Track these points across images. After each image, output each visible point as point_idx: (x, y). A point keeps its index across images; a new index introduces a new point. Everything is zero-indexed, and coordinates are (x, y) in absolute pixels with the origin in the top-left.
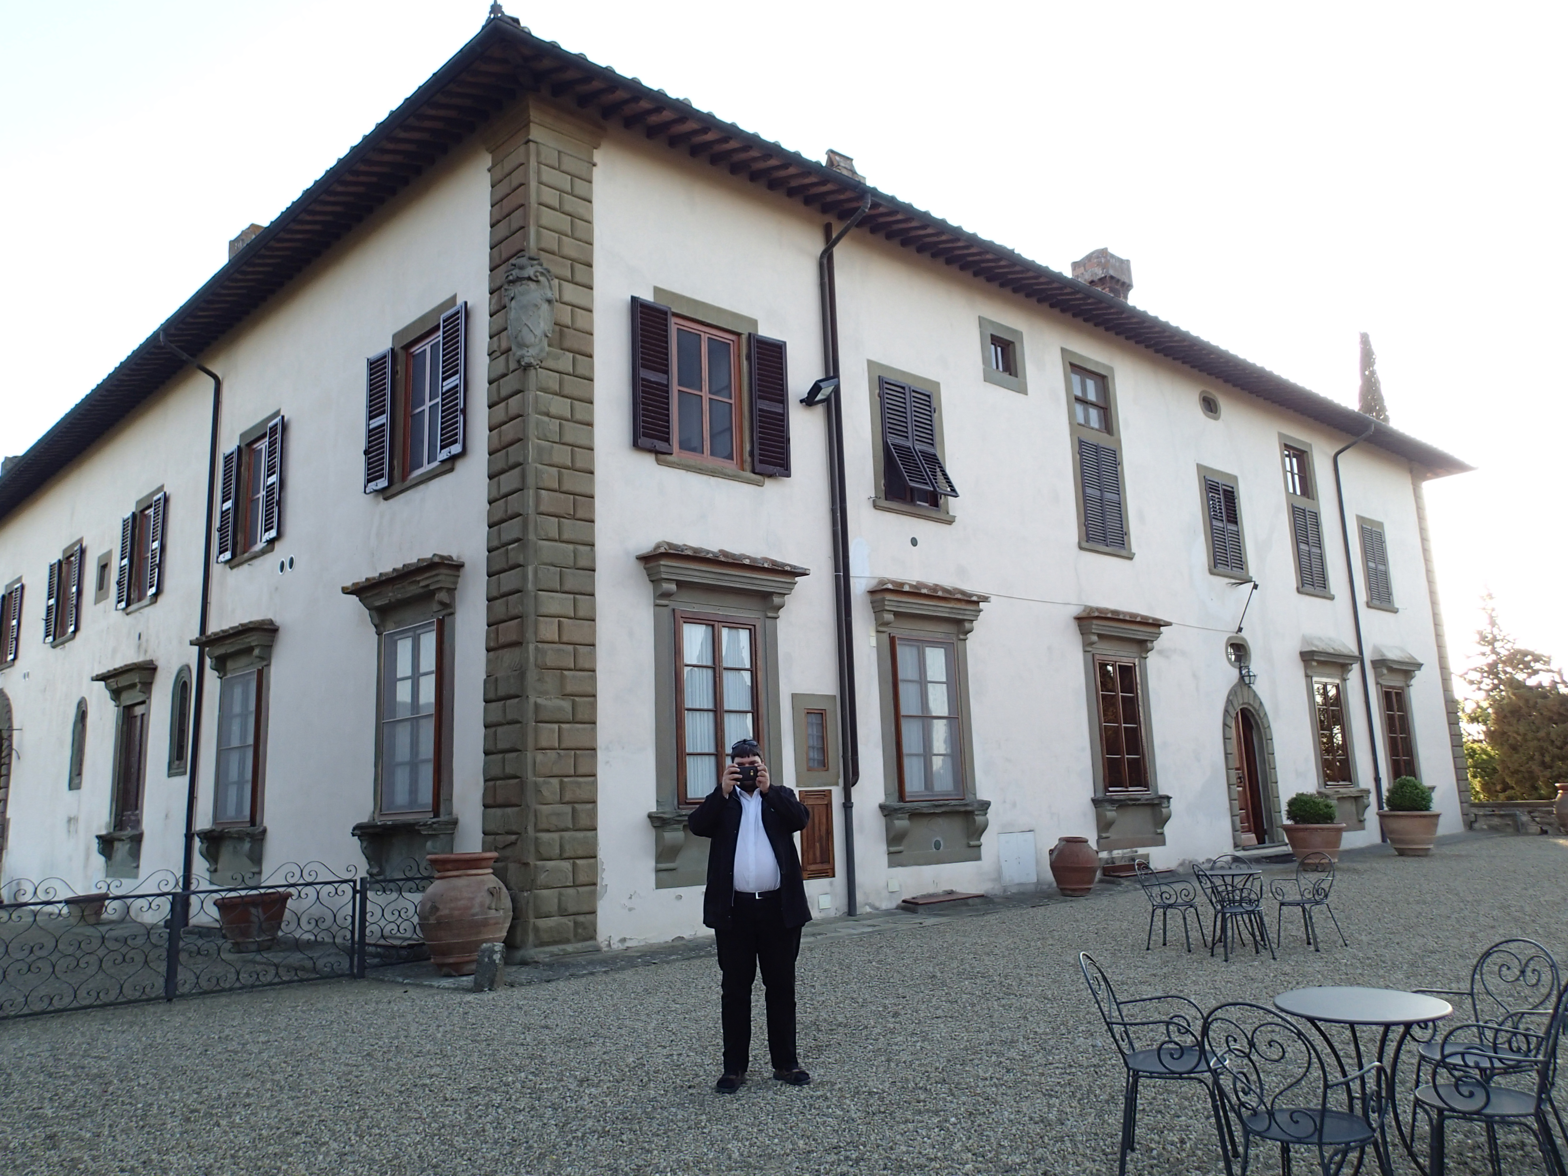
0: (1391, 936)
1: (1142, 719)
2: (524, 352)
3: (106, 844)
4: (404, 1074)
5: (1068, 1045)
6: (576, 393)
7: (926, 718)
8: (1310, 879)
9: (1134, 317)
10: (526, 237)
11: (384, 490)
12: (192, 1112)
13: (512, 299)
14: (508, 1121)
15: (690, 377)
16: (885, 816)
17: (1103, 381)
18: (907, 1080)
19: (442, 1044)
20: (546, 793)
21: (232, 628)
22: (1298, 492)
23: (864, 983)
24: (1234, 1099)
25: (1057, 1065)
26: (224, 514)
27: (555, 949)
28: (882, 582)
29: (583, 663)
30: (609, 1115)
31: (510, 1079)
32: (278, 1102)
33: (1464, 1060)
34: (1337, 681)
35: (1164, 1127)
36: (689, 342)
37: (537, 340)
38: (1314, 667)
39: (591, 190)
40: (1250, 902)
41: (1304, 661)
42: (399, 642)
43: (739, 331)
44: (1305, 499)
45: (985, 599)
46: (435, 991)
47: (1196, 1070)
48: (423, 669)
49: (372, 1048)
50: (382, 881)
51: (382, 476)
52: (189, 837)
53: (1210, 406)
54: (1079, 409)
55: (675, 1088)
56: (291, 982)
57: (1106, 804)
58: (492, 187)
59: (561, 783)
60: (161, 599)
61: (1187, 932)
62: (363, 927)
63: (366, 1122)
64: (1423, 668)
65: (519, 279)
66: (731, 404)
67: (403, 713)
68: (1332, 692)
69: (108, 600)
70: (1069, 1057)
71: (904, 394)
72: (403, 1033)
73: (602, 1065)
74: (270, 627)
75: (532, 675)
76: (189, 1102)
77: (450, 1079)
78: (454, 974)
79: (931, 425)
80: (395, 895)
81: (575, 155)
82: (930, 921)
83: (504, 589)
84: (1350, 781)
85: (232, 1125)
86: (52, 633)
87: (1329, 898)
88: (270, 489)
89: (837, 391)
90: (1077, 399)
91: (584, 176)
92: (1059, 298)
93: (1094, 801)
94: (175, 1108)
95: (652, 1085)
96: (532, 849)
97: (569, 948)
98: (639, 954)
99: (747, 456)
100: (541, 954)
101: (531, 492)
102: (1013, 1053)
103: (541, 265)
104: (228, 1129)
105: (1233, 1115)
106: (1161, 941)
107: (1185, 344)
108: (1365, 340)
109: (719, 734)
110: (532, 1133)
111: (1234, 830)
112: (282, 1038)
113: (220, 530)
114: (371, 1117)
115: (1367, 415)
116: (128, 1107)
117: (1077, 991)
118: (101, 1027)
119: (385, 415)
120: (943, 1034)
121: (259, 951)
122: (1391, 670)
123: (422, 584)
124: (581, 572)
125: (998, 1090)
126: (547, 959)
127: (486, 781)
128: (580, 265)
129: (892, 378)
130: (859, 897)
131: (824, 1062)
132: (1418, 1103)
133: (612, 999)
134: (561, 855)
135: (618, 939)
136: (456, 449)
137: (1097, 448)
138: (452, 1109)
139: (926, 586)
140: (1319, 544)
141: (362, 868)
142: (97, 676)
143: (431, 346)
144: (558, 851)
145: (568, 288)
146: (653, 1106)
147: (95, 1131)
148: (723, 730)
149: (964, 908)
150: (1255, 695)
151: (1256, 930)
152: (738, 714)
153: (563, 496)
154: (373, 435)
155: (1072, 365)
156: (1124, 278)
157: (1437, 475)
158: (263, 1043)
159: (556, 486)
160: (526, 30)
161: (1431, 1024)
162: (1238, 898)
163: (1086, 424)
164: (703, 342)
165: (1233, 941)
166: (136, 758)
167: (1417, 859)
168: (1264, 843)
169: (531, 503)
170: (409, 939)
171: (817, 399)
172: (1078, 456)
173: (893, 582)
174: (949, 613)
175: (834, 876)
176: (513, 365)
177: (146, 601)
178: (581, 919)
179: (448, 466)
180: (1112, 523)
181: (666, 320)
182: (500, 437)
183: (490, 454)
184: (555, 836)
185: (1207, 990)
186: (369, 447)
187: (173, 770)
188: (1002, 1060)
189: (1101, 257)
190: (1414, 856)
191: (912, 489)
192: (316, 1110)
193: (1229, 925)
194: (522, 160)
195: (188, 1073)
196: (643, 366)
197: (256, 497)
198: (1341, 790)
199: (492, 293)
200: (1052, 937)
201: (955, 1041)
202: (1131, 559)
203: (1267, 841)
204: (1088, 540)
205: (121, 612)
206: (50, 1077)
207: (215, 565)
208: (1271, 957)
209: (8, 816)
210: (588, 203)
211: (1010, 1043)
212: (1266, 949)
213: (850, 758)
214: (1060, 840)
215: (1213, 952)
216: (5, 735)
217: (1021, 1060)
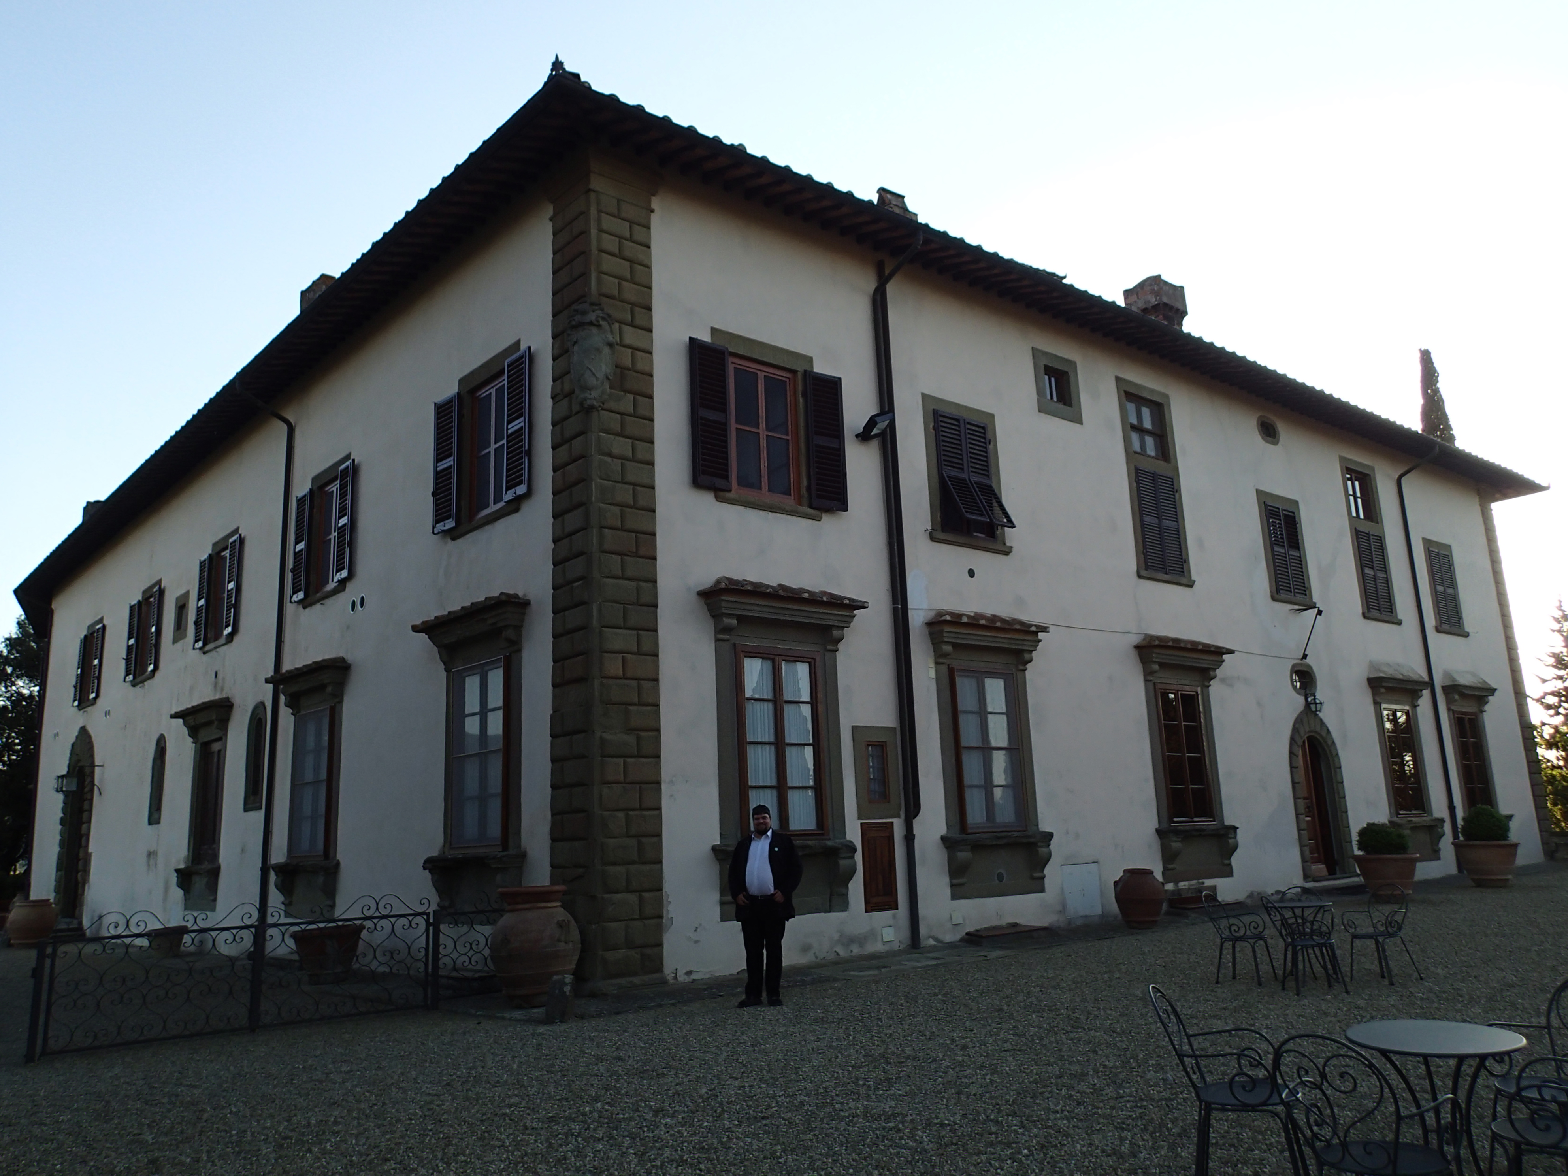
0: (1469, 970)
1: (1205, 748)
2: (587, 395)
3: (185, 878)
4: (484, 1104)
5: (1139, 1078)
6: (636, 433)
7: (986, 749)
8: (1383, 911)
9: (1188, 345)
10: (587, 284)
11: (451, 530)
12: (284, 1138)
13: (575, 343)
14: (589, 1149)
15: (748, 414)
16: (947, 848)
17: (1159, 409)
18: (978, 1112)
19: (518, 1075)
20: (611, 826)
21: (305, 666)
22: (1362, 516)
23: (931, 1016)
24: (1308, 1133)
25: (1128, 1098)
26: (296, 554)
27: (622, 981)
28: (940, 614)
29: (648, 698)
30: (686, 1144)
31: (587, 1109)
32: (365, 1130)
33: (1540, 1094)
34: (1407, 708)
35: (1238, 1160)
36: (746, 380)
37: (599, 383)
38: (1382, 693)
39: (649, 236)
40: (1321, 934)
41: (1371, 688)
42: (467, 678)
43: (795, 368)
44: (1369, 523)
45: (1044, 629)
46: (508, 1022)
47: (1269, 1102)
48: (491, 705)
49: (451, 1078)
50: (452, 914)
51: (449, 517)
52: (265, 870)
53: (1269, 432)
54: (1135, 437)
55: (748, 1119)
56: (368, 1013)
57: (1171, 835)
58: (554, 235)
59: (627, 816)
60: (236, 639)
61: (1257, 965)
62: (436, 959)
63: (452, 1149)
64: (1496, 693)
65: (581, 325)
66: (788, 440)
67: (472, 748)
68: (1402, 719)
69: (186, 640)
70: (1140, 1091)
71: (959, 426)
72: (478, 1063)
73: (676, 1097)
74: (341, 664)
75: (597, 711)
76: (281, 1129)
77: (529, 1108)
78: (525, 1006)
79: (986, 457)
80: (465, 928)
81: (635, 202)
82: (996, 954)
83: (570, 626)
84: (1424, 810)
85: (324, 1152)
86: (132, 672)
87: (1403, 931)
88: (341, 531)
89: (892, 425)
90: (1133, 427)
91: (643, 222)
92: (1115, 327)
93: (1159, 832)
94: (267, 1135)
95: (726, 1116)
96: (599, 881)
97: (636, 980)
98: (705, 987)
99: (804, 491)
100: (610, 986)
101: (595, 531)
102: (1083, 1087)
103: (602, 310)
104: (320, 1155)
105: (1308, 1149)
106: (1231, 974)
107: (1241, 369)
108: (1426, 358)
109: (781, 766)
110: (612, 1162)
111: (1304, 860)
112: (364, 1068)
113: (293, 571)
114: (456, 1145)
115: (1432, 437)
116: (223, 1134)
117: (1146, 1025)
118: (190, 1056)
119: (452, 458)
120: (1012, 1067)
121: (333, 983)
122: (1463, 696)
123: (490, 622)
124: (645, 608)
125: (1069, 1122)
126: (615, 992)
127: (553, 815)
128: (640, 309)
129: (947, 410)
130: (923, 930)
131: (894, 1095)
132: (1495, 1138)
133: (682, 1031)
134: (627, 887)
135: (684, 971)
136: (521, 489)
137: (1154, 476)
138: (533, 1138)
139: (982, 616)
140: (1385, 568)
141: (434, 901)
142: (176, 713)
143: (496, 390)
144: (624, 884)
145: (628, 331)
146: (728, 1136)
147: (193, 1156)
148: (784, 763)
149: (1029, 941)
150: (1322, 723)
151: (1328, 964)
152: (799, 747)
153: (625, 534)
154: (441, 478)
155: (1126, 393)
156: (1178, 305)
157: (1506, 496)
158: (346, 1073)
159: (618, 524)
160: (586, 85)
161: (1506, 1058)
162: (1308, 930)
163: (1143, 451)
164: (759, 381)
165: (1304, 974)
166: (213, 792)
167: (1495, 890)
168: (1336, 873)
169: (595, 542)
170: (480, 971)
171: (872, 434)
172: (1135, 484)
173: (951, 614)
174: (1008, 643)
175: (897, 909)
176: (576, 408)
177: (222, 640)
178: (648, 951)
179: (513, 506)
180: (1170, 550)
181: (724, 360)
182: (564, 477)
183: (555, 495)
184: (621, 869)
185: (1279, 1025)
186: (437, 489)
187: (249, 805)
188: (1073, 1093)
189: (1154, 283)
190: (1493, 887)
191: (968, 521)
192: (402, 1137)
193: (1300, 958)
194: (583, 209)
195: (277, 1101)
196: (702, 405)
197: (328, 538)
198: (1413, 819)
199: (554, 337)
200: (1119, 971)
201: (1024, 1075)
202: (1191, 586)
203: (1338, 872)
204: (1147, 567)
205: (198, 651)
206: (147, 1104)
207: (289, 604)
208: (1344, 990)
209: (90, 850)
210: (645, 249)
211: (1082, 1077)
212: (1339, 982)
213: (911, 790)
214: (1124, 871)
215: (1284, 986)
216: (87, 771)
217: (1091, 1093)
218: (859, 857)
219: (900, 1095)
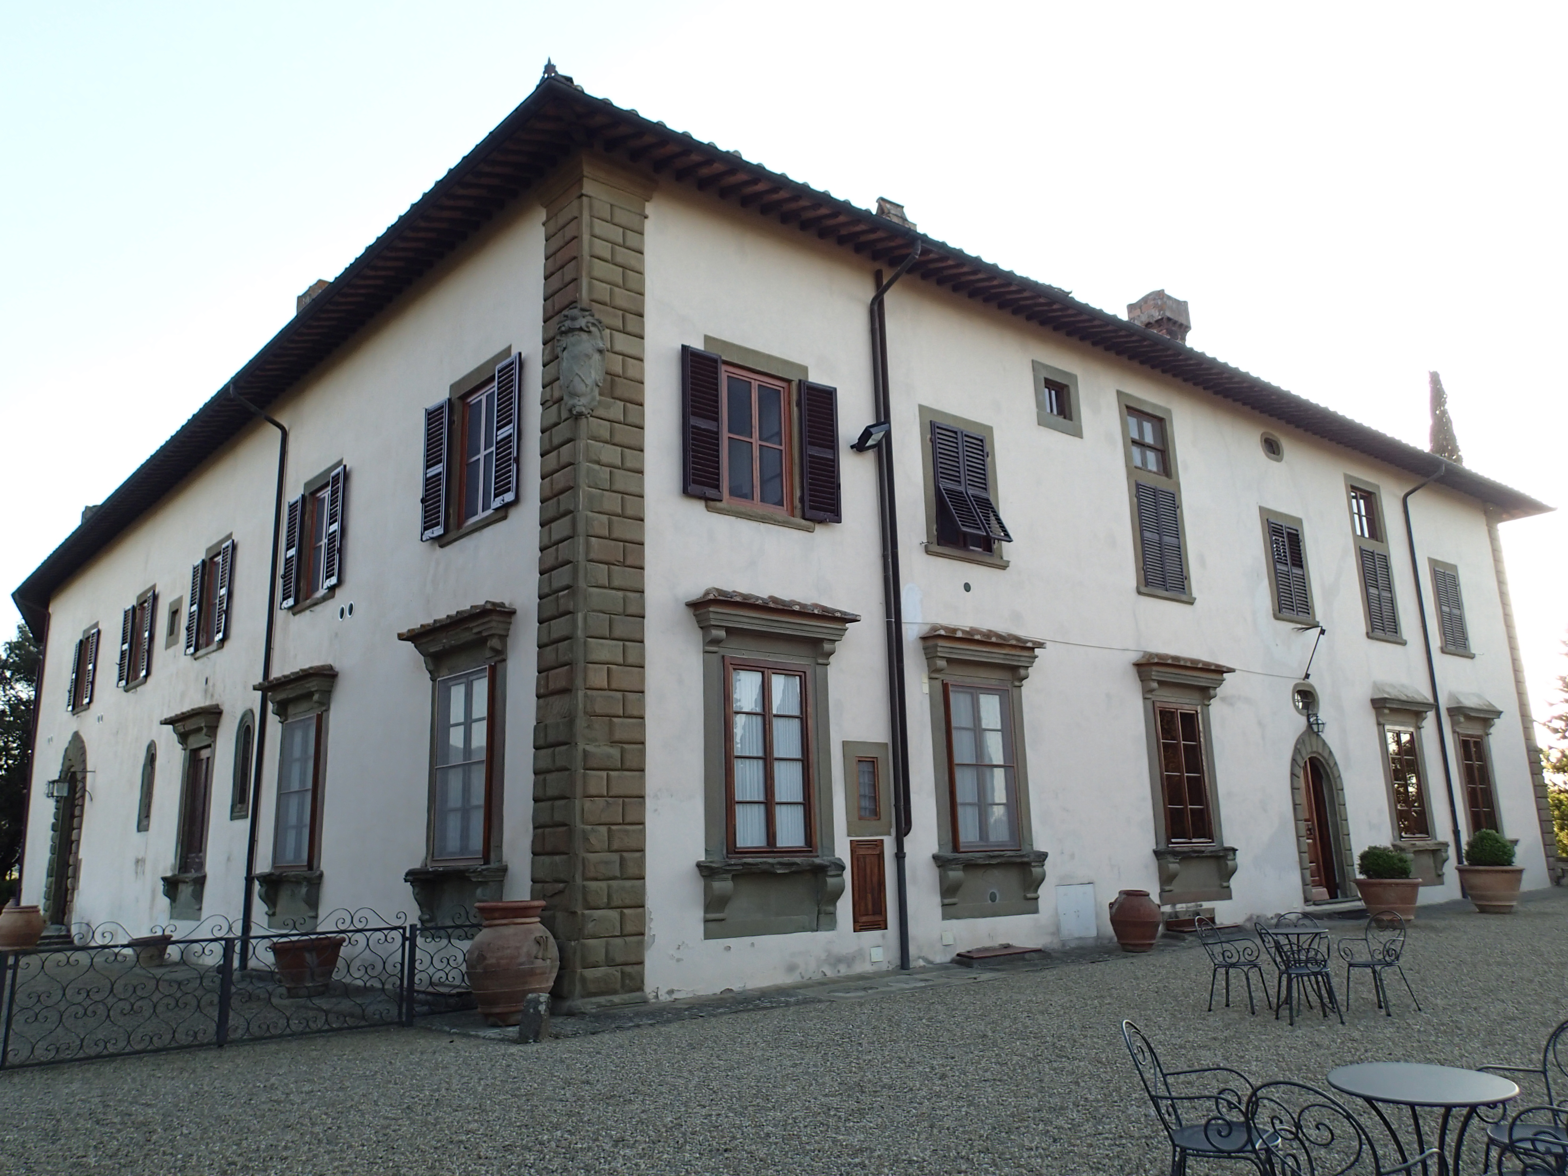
0: (1469, 1001)
1: (1205, 768)
2: (576, 401)
3: (171, 886)
4: (442, 1130)
6: (626, 441)
7: (982, 767)
8: (1381, 938)
9: (1191, 359)
10: (578, 289)
11: (440, 537)
12: (230, 1164)
13: (565, 349)
15: (740, 424)
16: (939, 867)
17: (1160, 423)
18: (949, 1147)
19: (482, 1098)
20: (593, 840)
21: (292, 674)
22: (1367, 535)
23: (912, 1042)
25: (1107, 1135)
26: (288, 561)
27: (602, 1000)
28: (935, 628)
29: (633, 710)
31: (546, 1137)
32: (315, 1156)
34: (1411, 729)
36: (740, 390)
37: (588, 389)
38: (1385, 715)
39: (642, 242)
40: (1317, 962)
41: (1374, 708)
42: (453, 688)
43: (791, 378)
44: (1374, 542)
45: (1041, 645)
46: (481, 1041)
47: (1244, 1150)
48: (475, 716)
49: (412, 1100)
50: (432, 928)
51: (437, 524)
52: (249, 879)
53: (1272, 448)
54: (1136, 451)
55: (711, 1151)
56: (340, 1029)
57: (1168, 856)
58: (547, 240)
59: (609, 831)
60: (228, 645)
61: (1250, 992)
62: (412, 974)
64: (1502, 716)
65: (571, 330)
66: (781, 451)
67: (456, 759)
68: (1405, 738)
69: (178, 645)
70: (1120, 1127)
71: (956, 438)
72: (444, 1085)
73: (639, 1125)
74: (328, 672)
75: (581, 722)
76: (228, 1154)
77: (486, 1135)
78: (500, 1023)
79: (984, 470)
80: (445, 942)
81: (628, 208)
82: (985, 976)
83: (555, 635)
84: (1428, 834)
86: (125, 677)
87: (1401, 960)
88: (332, 537)
89: (888, 436)
90: (1134, 442)
91: (636, 228)
92: (1115, 340)
93: (1157, 853)
94: (213, 1160)
95: (688, 1147)
96: (580, 897)
97: (616, 999)
98: (686, 1006)
99: (797, 502)
100: (589, 1005)
101: (582, 540)
102: (1061, 1122)
103: (593, 316)
106: (1224, 1001)
107: (1245, 385)
108: (1435, 380)
109: (769, 782)
111: (1305, 884)
112: (325, 1088)
113: (284, 577)
115: (1438, 455)
118: (152, 1073)
119: (441, 464)
120: (990, 1099)
121: (309, 997)
122: (1468, 718)
123: (475, 630)
124: (631, 618)
125: (1043, 1161)
126: (594, 1011)
127: (535, 828)
128: (631, 316)
129: (943, 423)
130: (913, 950)
131: (864, 1127)
133: (656, 1053)
134: (609, 903)
135: (666, 990)
136: (509, 497)
137: (1155, 492)
138: (484, 1168)
139: (978, 632)
140: (1390, 588)
141: (413, 915)
142: (166, 719)
143: (487, 396)
144: (605, 900)
145: (619, 337)
146: (687, 1170)
148: (772, 779)
149: (1021, 963)
150: (1325, 744)
151: (1324, 992)
152: (788, 762)
153: (613, 543)
154: (430, 483)
155: (1128, 407)
156: (1181, 320)
157: (1513, 517)
158: (307, 1093)
159: (606, 533)
160: (579, 88)
161: (1499, 1107)
162: (1303, 958)
163: (1144, 466)
164: (753, 391)
165: (1299, 1004)
166: (202, 800)
167: (1499, 916)
168: (1337, 897)
169: (581, 549)
170: (458, 987)
171: (868, 445)
172: (1136, 500)
173: (946, 628)
174: (1004, 659)
175: (886, 928)
176: (564, 415)
177: (213, 647)
178: (628, 969)
179: (501, 514)
180: (1171, 566)
181: (716, 368)
182: (552, 484)
183: (542, 502)
184: (603, 884)
186: (426, 496)
187: (236, 813)
188: (1049, 1128)
189: (1158, 298)
190: (1497, 913)
191: (965, 534)
192: (350, 1165)
193: (1295, 986)
194: (576, 214)
195: (230, 1123)
196: (694, 414)
197: (319, 545)
198: (1417, 843)
199: (545, 343)
200: (1111, 996)
201: (1001, 1107)
202: (1192, 603)
203: (1339, 896)
204: (1147, 584)
205: (189, 657)
206: (98, 1124)
207: (279, 611)
208: (1339, 1021)
209: (80, 857)
210: (639, 255)
211: (1059, 1110)
212: (1334, 1012)
213: (902, 807)
214: (1120, 893)
215: (1277, 1014)
216: (79, 776)
217: (1069, 1129)
218: (847, 875)
219: (870, 1128)
